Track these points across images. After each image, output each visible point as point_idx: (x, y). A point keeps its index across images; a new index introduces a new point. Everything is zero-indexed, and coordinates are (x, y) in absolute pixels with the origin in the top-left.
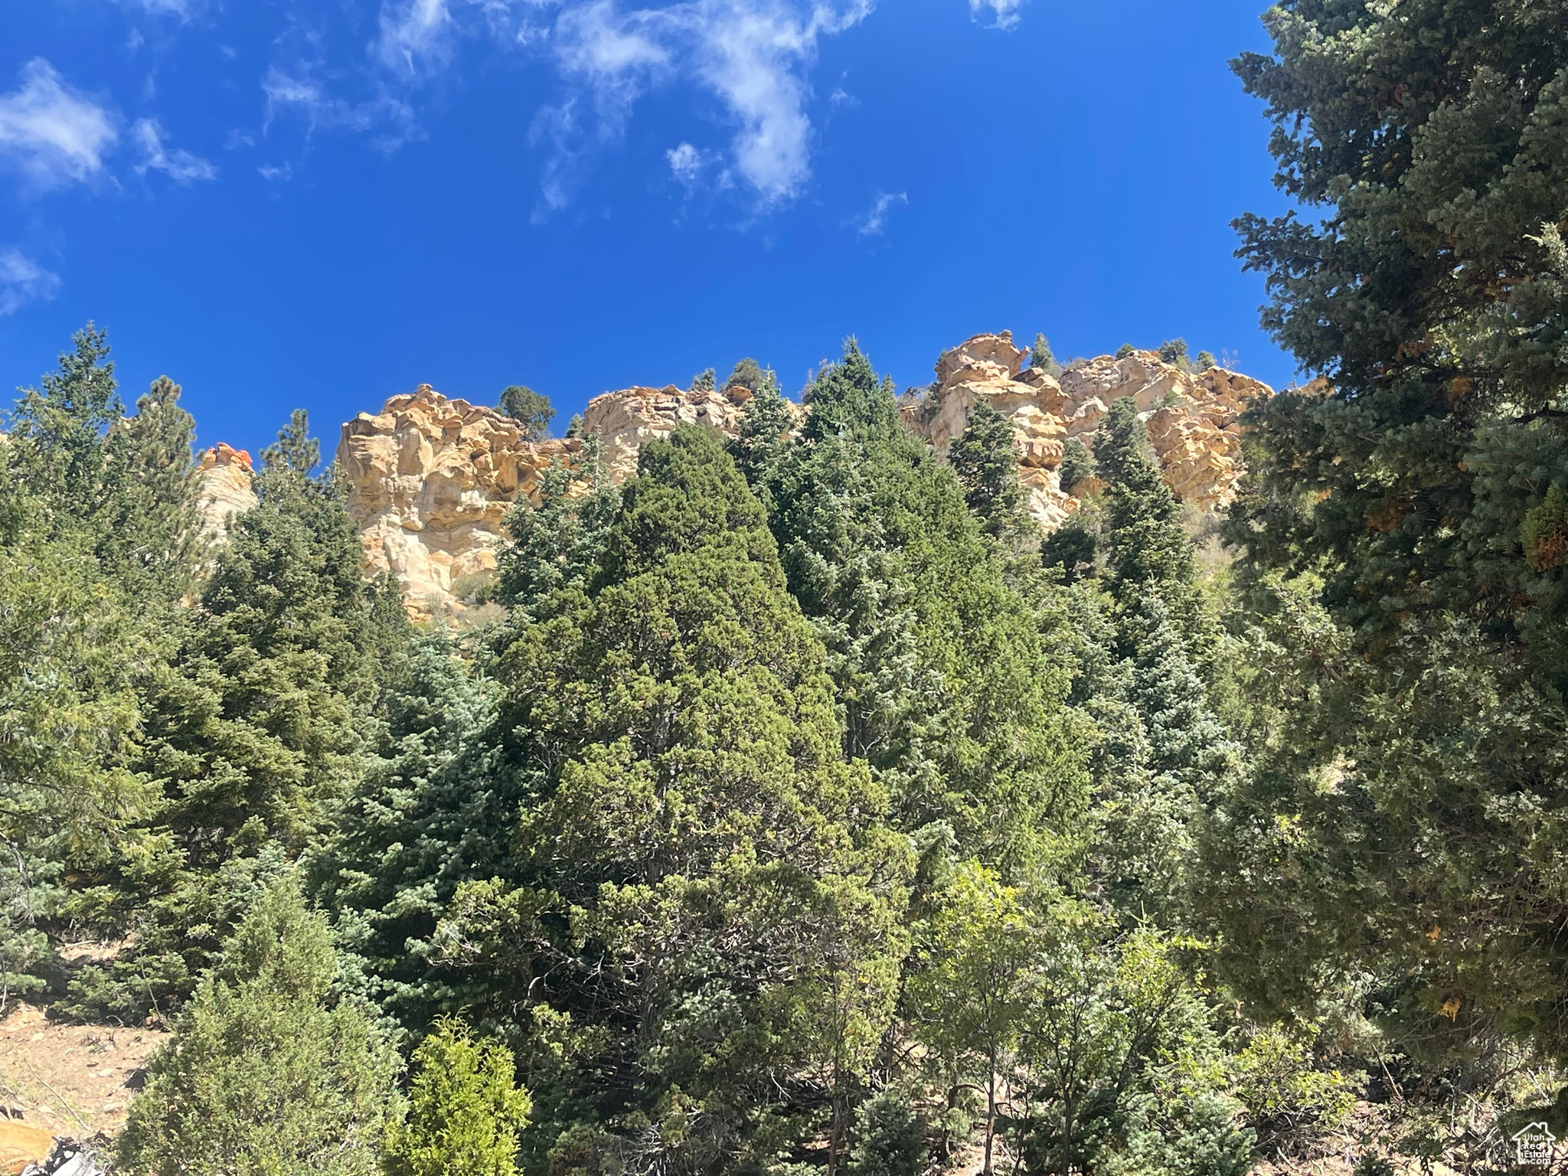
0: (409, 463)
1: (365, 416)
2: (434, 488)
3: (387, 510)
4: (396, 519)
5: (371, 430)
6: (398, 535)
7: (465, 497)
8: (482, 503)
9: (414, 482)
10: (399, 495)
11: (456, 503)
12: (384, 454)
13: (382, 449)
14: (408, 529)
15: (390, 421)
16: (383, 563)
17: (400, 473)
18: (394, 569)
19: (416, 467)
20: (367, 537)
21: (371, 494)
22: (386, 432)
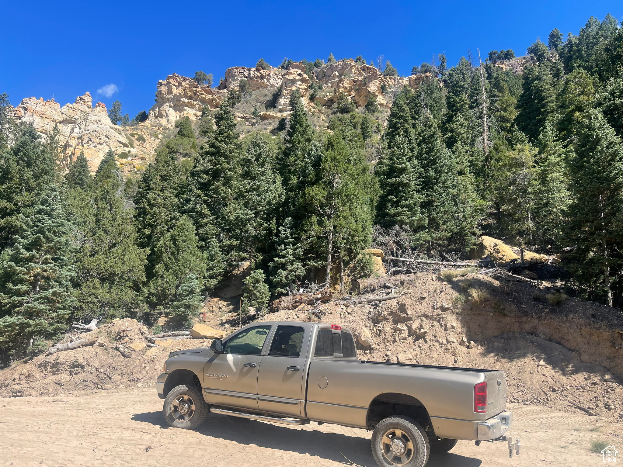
0: (170, 92)
1: (161, 81)
2: (176, 97)
3: (166, 103)
4: (168, 104)
5: (161, 84)
6: (168, 108)
7: (182, 99)
8: (186, 101)
9: (171, 96)
10: (168, 99)
11: (180, 101)
12: (164, 90)
13: (164, 89)
14: (170, 106)
15: (165, 82)
16: (165, 114)
17: (168, 94)
18: (167, 116)
19: (172, 93)
20: (161, 109)
21: (162, 99)
22: (165, 85)
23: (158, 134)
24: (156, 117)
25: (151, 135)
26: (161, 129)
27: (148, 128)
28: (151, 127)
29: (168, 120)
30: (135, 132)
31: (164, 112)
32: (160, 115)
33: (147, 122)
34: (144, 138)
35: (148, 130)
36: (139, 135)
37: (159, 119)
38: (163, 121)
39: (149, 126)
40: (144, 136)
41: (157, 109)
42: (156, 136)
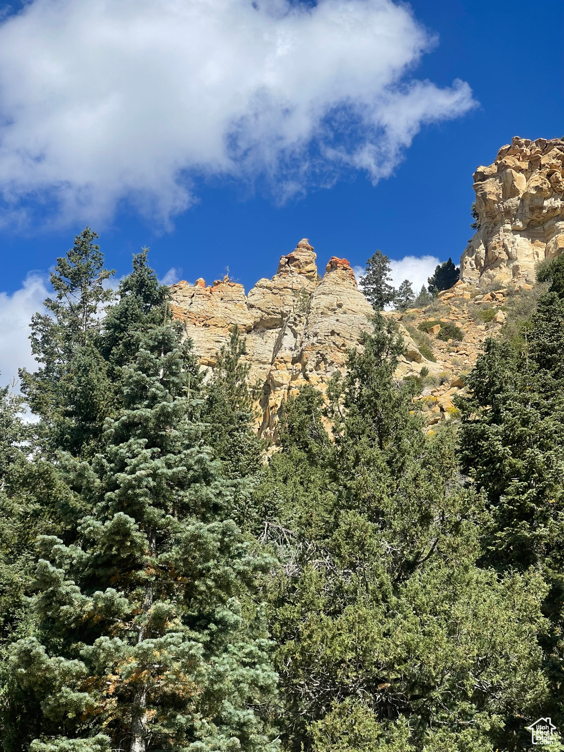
0: (510, 191)
1: (481, 169)
2: (527, 202)
3: (503, 223)
5: (484, 177)
6: (510, 236)
7: (546, 203)
8: (558, 204)
9: (514, 202)
10: (508, 212)
11: (542, 208)
12: (493, 190)
13: (492, 187)
14: (515, 231)
15: (494, 168)
16: (504, 256)
17: (506, 198)
18: (511, 259)
19: (514, 192)
20: (494, 242)
21: (492, 215)
22: (493, 176)
23: (494, 312)
24: (482, 270)
25: (473, 318)
26: (499, 296)
27: (463, 301)
28: (473, 296)
29: (516, 271)
30: (432, 319)
31: (500, 249)
32: (492, 262)
33: (459, 288)
34: (457, 330)
35: (465, 307)
36: (442, 324)
37: (491, 272)
38: (503, 275)
39: (467, 296)
40: (458, 325)
41: (482, 246)
42: (489, 318)
